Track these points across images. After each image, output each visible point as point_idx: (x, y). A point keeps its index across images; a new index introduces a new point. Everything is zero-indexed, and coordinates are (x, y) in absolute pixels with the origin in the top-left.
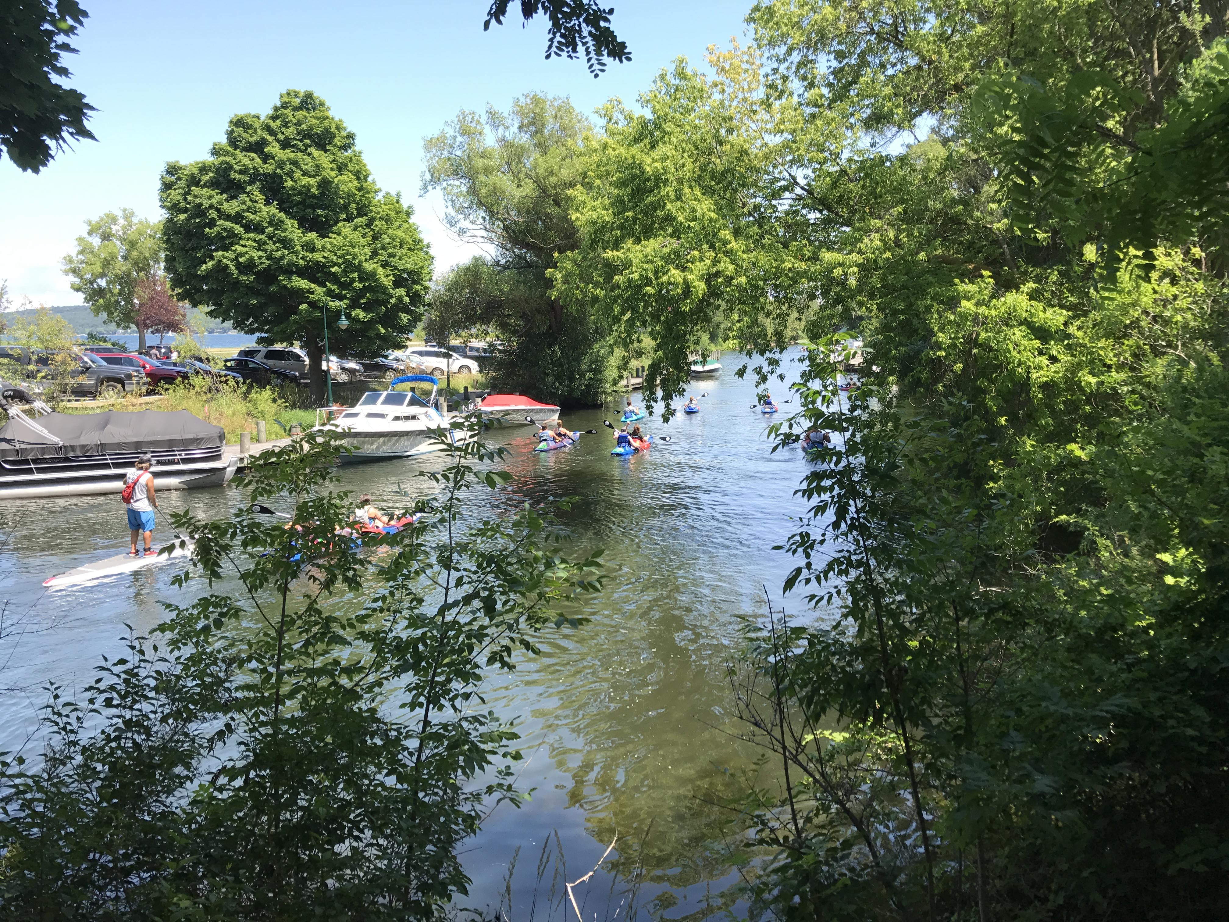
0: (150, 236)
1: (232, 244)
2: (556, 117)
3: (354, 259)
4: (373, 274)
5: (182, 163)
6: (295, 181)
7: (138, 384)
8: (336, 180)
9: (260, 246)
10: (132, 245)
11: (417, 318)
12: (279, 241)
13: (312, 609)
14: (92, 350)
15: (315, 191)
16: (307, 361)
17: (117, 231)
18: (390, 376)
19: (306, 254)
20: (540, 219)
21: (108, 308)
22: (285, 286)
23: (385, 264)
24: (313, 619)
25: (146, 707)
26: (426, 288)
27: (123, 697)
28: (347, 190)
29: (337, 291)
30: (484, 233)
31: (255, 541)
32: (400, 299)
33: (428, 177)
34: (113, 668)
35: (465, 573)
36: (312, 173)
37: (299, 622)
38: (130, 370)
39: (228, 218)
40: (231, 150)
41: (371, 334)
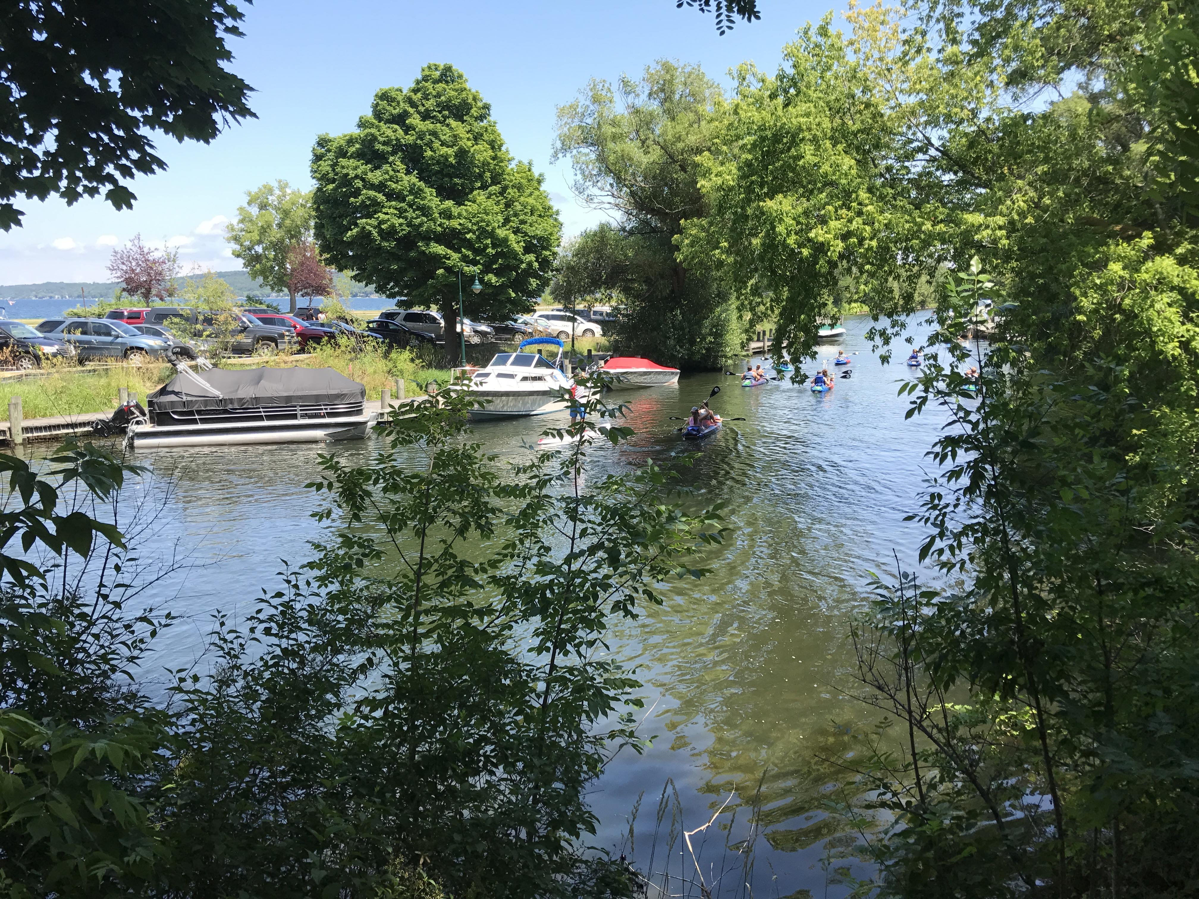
0: (302, 205)
1: (376, 212)
2: (685, 84)
3: (487, 225)
4: (506, 240)
5: (331, 136)
6: (434, 151)
7: (290, 342)
8: (472, 150)
9: (401, 213)
10: (286, 213)
11: (545, 282)
12: (418, 208)
13: (447, 554)
14: (249, 311)
15: (452, 160)
16: (443, 323)
17: (273, 201)
18: (518, 338)
19: (443, 221)
20: (666, 185)
21: (264, 273)
22: (424, 252)
23: (516, 231)
24: (448, 562)
25: (302, 637)
26: (554, 254)
27: (281, 627)
28: (482, 159)
29: (471, 257)
30: (611, 200)
31: (395, 488)
32: (530, 264)
33: (559, 145)
34: (271, 601)
35: (590, 525)
36: (450, 144)
37: (435, 566)
38: (282, 329)
39: (372, 187)
40: (376, 122)
41: (502, 298)
